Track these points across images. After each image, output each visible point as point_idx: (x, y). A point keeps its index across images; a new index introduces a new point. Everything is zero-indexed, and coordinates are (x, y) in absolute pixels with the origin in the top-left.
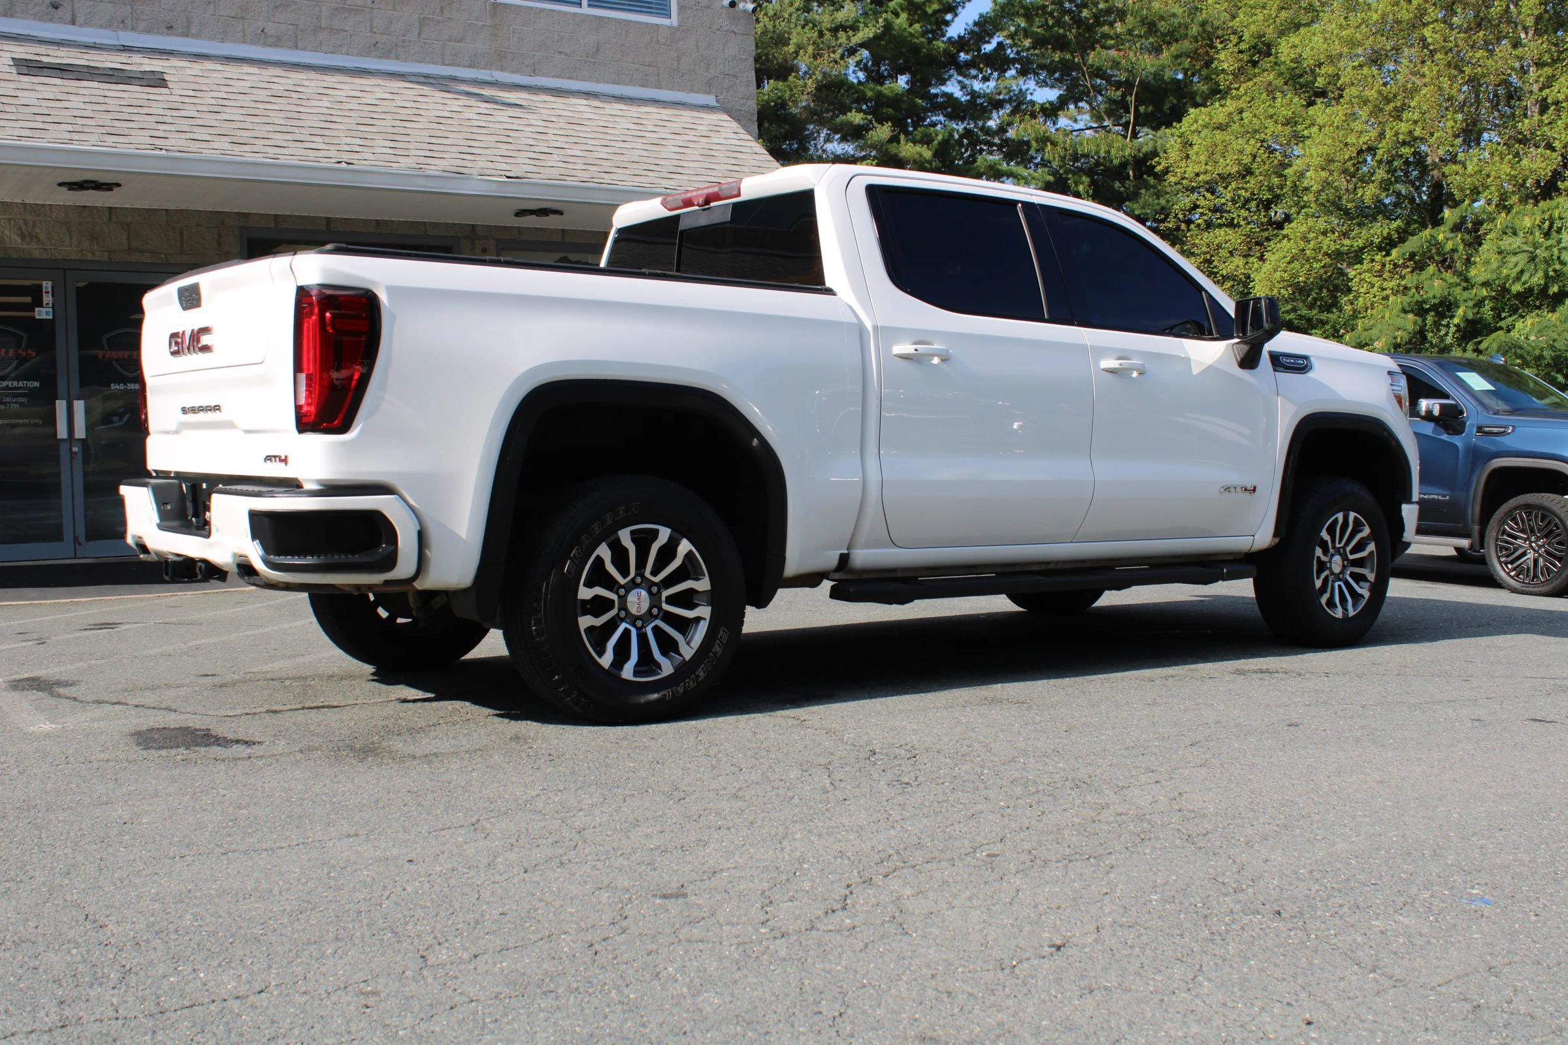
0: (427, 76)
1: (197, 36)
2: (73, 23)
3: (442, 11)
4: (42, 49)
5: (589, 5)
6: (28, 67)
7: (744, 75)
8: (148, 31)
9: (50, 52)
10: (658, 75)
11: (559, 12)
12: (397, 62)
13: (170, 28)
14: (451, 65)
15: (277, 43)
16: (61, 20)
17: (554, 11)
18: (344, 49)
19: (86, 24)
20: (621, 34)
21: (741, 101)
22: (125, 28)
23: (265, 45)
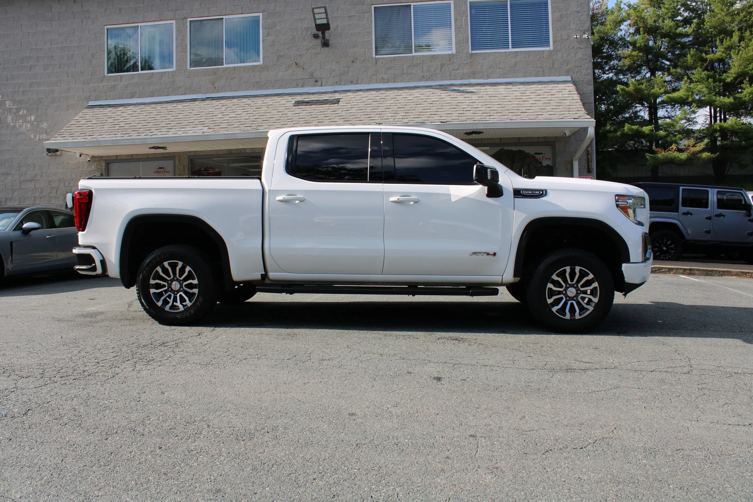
0: (440, 86)
1: (361, 83)
2: (322, 86)
3: (450, 60)
4: (306, 96)
5: (512, 48)
6: (298, 103)
7: (586, 65)
8: (345, 84)
9: (309, 97)
10: (544, 71)
11: (499, 53)
12: (432, 82)
13: (352, 82)
14: (454, 79)
15: (388, 81)
16: (318, 86)
17: (496, 52)
18: (412, 80)
19: (325, 85)
20: (526, 57)
21: (584, 77)
22: (338, 85)
23: (383, 83)
